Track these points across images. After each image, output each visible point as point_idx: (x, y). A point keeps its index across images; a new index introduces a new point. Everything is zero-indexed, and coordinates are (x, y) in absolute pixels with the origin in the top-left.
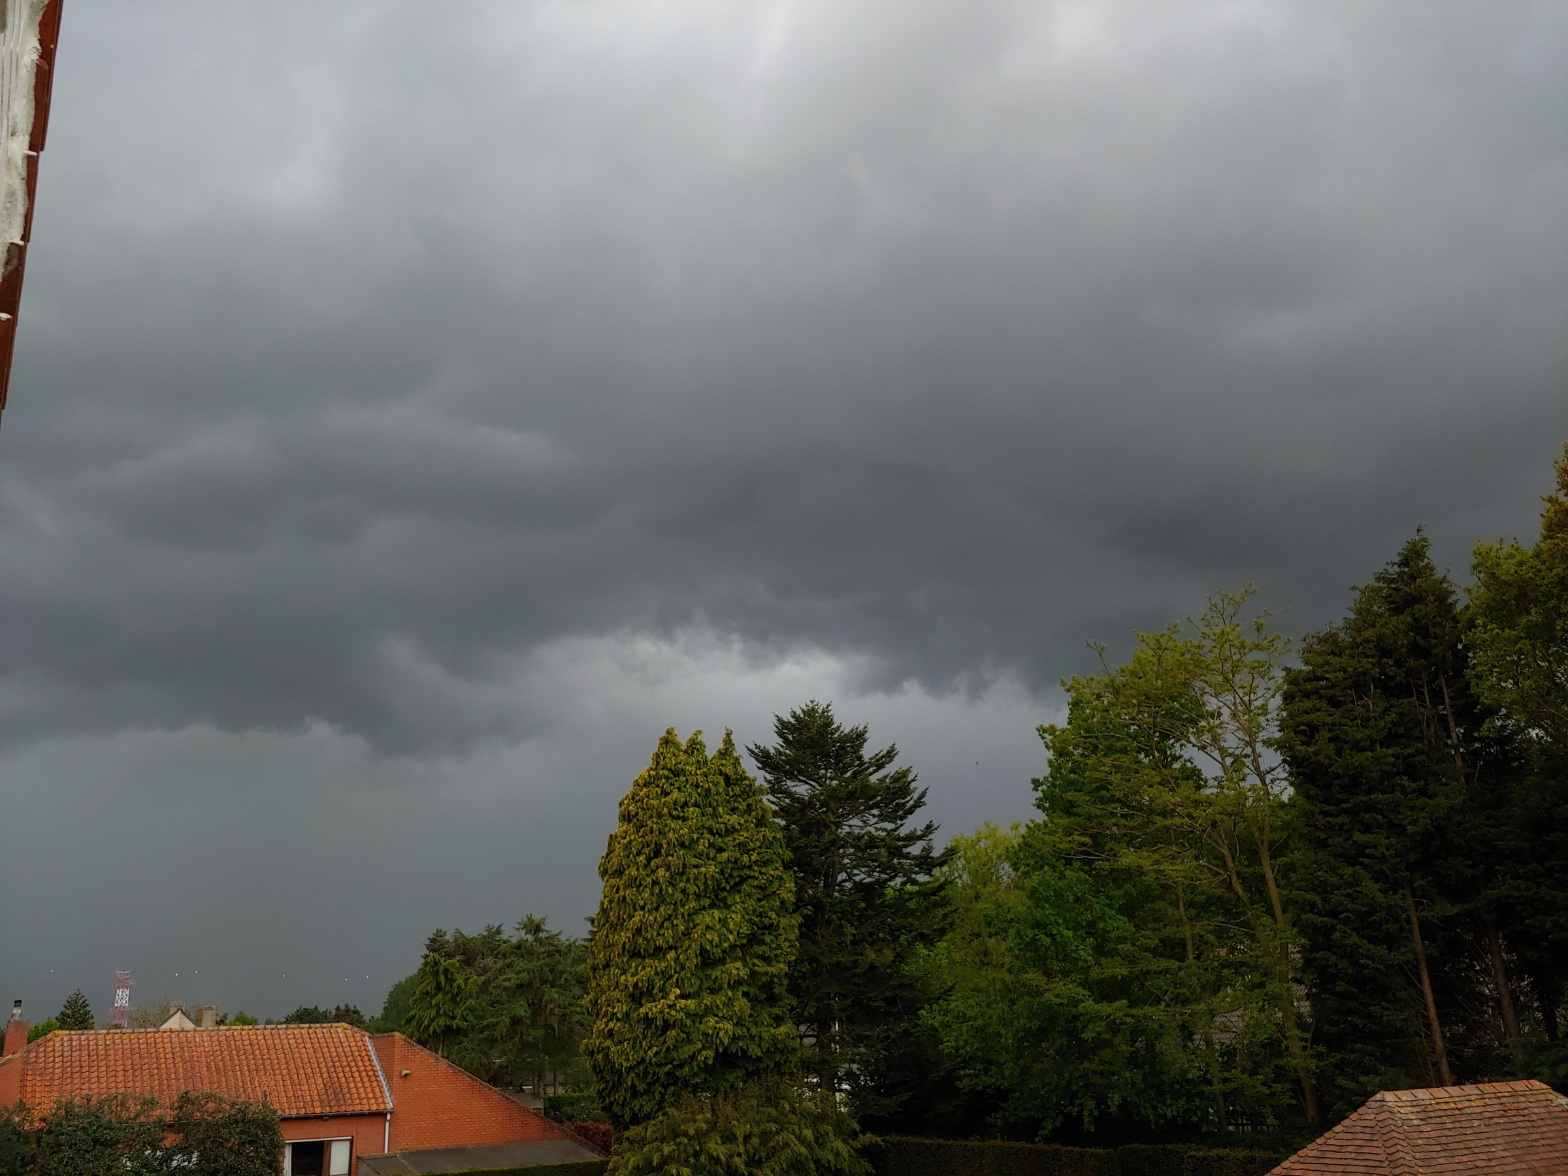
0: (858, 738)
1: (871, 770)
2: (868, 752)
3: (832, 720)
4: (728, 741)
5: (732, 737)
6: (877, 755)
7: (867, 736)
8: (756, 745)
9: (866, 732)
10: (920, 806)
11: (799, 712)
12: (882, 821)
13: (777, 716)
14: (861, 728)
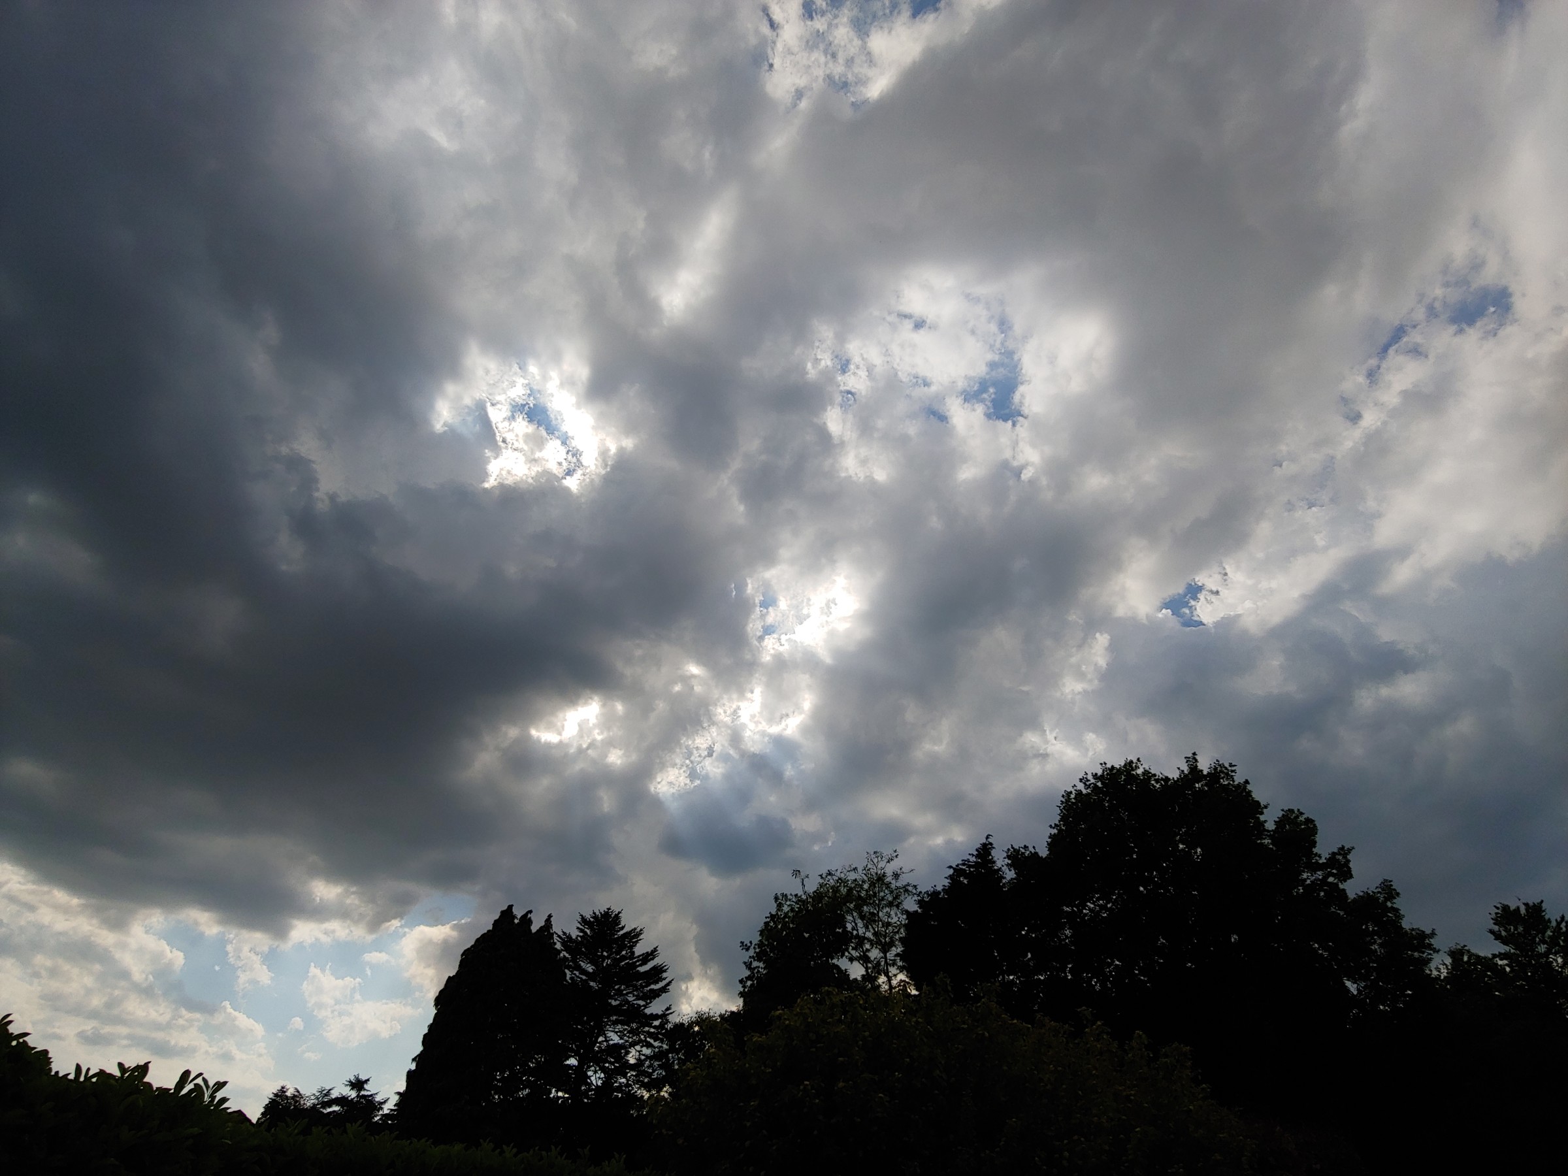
0: (634, 936)
1: (638, 963)
2: (639, 950)
3: (619, 922)
4: (548, 920)
5: (552, 919)
6: (643, 954)
7: (641, 937)
8: (563, 932)
9: (641, 934)
10: (666, 992)
11: (597, 913)
12: (639, 1000)
13: (581, 915)
14: (638, 930)
